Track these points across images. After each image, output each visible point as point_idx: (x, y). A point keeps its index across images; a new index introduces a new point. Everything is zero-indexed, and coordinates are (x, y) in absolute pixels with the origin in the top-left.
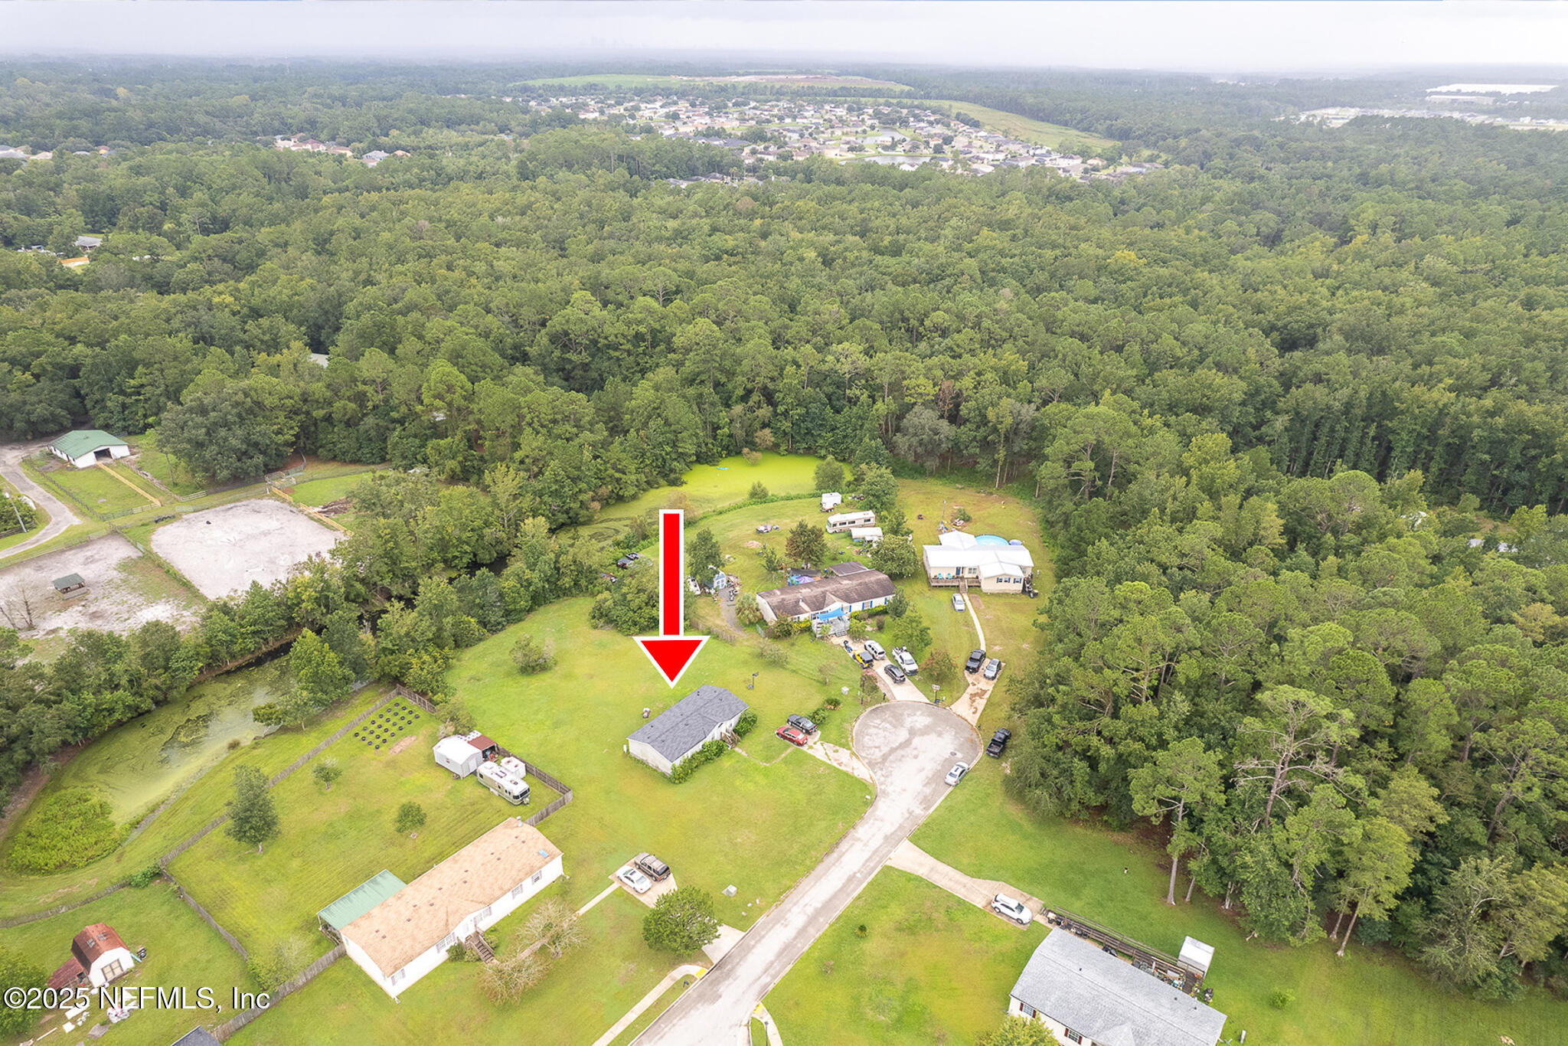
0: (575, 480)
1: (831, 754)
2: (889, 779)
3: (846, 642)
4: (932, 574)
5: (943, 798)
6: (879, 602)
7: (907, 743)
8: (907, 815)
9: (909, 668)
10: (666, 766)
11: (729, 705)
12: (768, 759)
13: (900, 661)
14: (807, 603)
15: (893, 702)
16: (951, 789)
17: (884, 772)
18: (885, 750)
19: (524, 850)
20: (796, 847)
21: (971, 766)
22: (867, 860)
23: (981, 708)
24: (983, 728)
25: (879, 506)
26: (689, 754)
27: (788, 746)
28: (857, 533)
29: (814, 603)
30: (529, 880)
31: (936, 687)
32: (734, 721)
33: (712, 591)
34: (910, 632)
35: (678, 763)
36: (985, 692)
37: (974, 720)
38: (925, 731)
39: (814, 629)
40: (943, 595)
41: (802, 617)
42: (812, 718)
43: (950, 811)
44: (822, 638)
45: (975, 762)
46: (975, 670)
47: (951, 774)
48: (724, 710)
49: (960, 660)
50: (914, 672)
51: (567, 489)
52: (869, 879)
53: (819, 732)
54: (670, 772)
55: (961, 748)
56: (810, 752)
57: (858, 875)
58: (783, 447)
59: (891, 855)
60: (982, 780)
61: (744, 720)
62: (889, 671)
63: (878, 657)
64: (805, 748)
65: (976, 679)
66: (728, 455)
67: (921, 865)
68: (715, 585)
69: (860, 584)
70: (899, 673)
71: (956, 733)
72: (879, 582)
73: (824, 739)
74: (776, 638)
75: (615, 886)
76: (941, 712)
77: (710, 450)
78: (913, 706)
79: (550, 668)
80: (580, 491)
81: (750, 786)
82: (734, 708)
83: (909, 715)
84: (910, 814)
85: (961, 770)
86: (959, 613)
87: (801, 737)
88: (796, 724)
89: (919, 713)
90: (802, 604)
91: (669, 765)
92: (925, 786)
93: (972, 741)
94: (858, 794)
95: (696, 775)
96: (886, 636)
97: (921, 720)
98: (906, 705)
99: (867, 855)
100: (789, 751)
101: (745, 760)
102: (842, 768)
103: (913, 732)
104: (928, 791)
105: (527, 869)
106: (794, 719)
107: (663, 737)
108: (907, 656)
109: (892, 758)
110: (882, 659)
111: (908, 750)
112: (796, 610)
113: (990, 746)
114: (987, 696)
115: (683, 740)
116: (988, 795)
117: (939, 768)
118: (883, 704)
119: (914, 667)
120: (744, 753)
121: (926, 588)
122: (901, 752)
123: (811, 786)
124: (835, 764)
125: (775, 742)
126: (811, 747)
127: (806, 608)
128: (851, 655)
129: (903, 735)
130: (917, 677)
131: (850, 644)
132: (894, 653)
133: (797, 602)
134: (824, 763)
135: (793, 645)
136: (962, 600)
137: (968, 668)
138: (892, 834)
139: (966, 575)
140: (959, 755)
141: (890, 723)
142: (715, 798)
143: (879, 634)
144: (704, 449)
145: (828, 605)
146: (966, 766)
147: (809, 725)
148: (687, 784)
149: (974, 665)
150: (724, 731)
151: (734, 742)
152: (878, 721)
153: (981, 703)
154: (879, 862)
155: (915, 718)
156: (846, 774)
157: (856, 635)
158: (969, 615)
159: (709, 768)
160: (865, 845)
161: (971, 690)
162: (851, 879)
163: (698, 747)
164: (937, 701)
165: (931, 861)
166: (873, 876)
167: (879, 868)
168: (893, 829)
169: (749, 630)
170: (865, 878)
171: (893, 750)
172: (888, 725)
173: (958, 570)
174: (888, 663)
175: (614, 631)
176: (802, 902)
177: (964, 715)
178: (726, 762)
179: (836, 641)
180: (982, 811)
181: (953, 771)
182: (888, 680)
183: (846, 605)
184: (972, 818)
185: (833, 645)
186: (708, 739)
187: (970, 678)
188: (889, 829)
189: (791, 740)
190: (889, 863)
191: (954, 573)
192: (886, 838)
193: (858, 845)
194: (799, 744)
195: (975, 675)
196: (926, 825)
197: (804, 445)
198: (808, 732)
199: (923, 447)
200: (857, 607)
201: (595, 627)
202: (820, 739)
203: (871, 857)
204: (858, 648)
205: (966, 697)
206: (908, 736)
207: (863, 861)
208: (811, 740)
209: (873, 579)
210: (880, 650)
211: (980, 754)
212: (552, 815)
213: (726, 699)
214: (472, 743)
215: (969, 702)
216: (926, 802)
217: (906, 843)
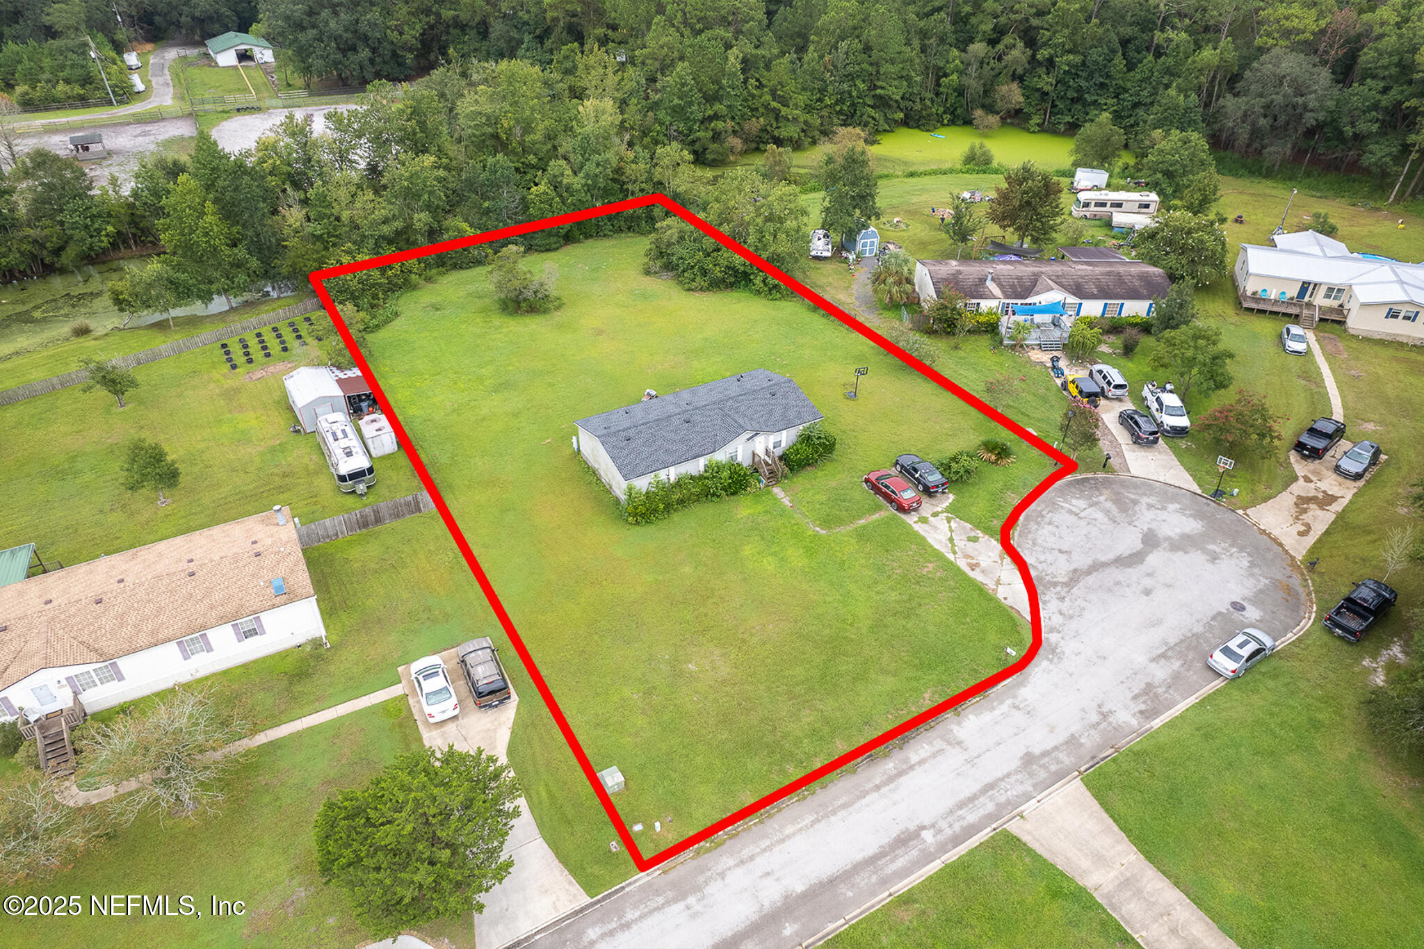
0: (711, 99)
1: (961, 543)
2: (1074, 624)
3: (1054, 360)
4: (1250, 287)
5: (1192, 700)
6: (1137, 309)
7: (1134, 559)
8: (1095, 718)
9: (1170, 421)
10: (619, 486)
11: (786, 407)
12: (827, 522)
13: (1154, 406)
14: (1000, 285)
15: (1122, 475)
16: (1218, 684)
17: (1065, 606)
18: (1083, 561)
19: (250, 569)
20: (808, 717)
21: (1281, 644)
22: (961, 805)
23: (1319, 529)
24: (1321, 567)
25: (1169, 190)
26: (671, 474)
27: (878, 508)
28: (1119, 218)
29: (1013, 286)
30: (227, 631)
31: (1225, 463)
32: (785, 438)
33: (852, 257)
34: (1190, 353)
35: (643, 484)
36: (1332, 499)
37: (1299, 548)
38: (1182, 544)
39: (1003, 330)
40: (1266, 327)
41: (985, 305)
42: (945, 467)
43: (1207, 737)
44: (1013, 347)
45: (1291, 637)
46: (1316, 454)
47: (1227, 652)
48: (770, 413)
49: (1287, 430)
50: (1179, 432)
51: (695, 108)
52: (953, 855)
53: (951, 497)
54: (623, 498)
55: (1258, 599)
56: (918, 528)
57: (927, 835)
58: (1036, 120)
59: (1028, 807)
60: (1302, 684)
61: (806, 439)
62: (1127, 420)
63: (1112, 392)
64: (911, 519)
65: (1315, 473)
66: (952, 122)
67: (1099, 859)
68: (859, 247)
69: (1109, 274)
70: (1147, 426)
71: (1252, 564)
72: (1144, 277)
73: (955, 511)
74: (931, 332)
75: (397, 690)
76: (1223, 515)
77: (925, 108)
78: (1168, 493)
79: (546, 311)
80: (716, 115)
81: (769, 564)
82: (792, 414)
83: (1150, 506)
84: (1105, 716)
85: (1253, 646)
86: (1292, 357)
87: (908, 495)
88: (909, 471)
89: (1173, 507)
90: (989, 283)
91: (624, 485)
92: (1154, 660)
93: (1289, 590)
94: (992, 638)
95: (676, 517)
96: (1135, 366)
97: (1175, 522)
98: (1146, 486)
99: (969, 787)
100: (876, 517)
101: (782, 513)
102: (976, 575)
103: (1150, 541)
104: (1161, 673)
105: (230, 608)
106: (907, 461)
107: (631, 433)
108: (1172, 400)
109: (1091, 580)
110: (1119, 399)
111: (1133, 573)
112: (977, 290)
113: (1338, 612)
114: (1337, 507)
115: (667, 445)
116: (1316, 725)
117: (1198, 629)
118: (1100, 475)
119: (1183, 422)
120: (787, 502)
121: (1230, 311)
122: (1114, 574)
123: (894, 596)
124: (962, 564)
125: (857, 495)
126: (924, 520)
127: (996, 290)
128: (1059, 382)
129: (1129, 541)
130: (1183, 444)
131: (1062, 364)
132: (1146, 392)
133: (982, 281)
134: (939, 556)
135: (956, 348)
136: (1302, 339)
137: (1300, 447)
138: (1045, 754)
139: (1320, 300)
140: (1252, 613)
141: (1107, 512)
142: (687, 569)
143: (1122, 361)
144: (918, 107)
145: (1038, 293)
146: (1268, 642)
147: (934, 478)
148: (650, 529)
149: (1319, 444)
150: (761, 452)
151: (773, 477)
152: (1081, 503)
153: (1321, 520)
154: (991, 818)
155: (1163, 515)
156: (980, 590)
157: (1078, 350)
158: (1314, 362)
159: (704, 512)
160: (970, 762)
161: (1299, 488)
162: (904, 840)
163: (697, 467)
164: (1218, 494)
165: (1127, 856)
166: (963, 849)
167: (984, 835)
168: (1049, 745)
169: (887, 314)
170: (943, 848)
171: (1096, 567)
172: (1099, 515)
173: (1305, 286)
174: (1129, 406)
175: (672, 283)
176: (761, 863)
177: (1276, 533)
178: (744, 509)
179: (1036, 355)
180: (1296, 761)
181: (1233, 645)
182: (1122, 436)
183: (1072, 299)
184: (1266, 773)
185: (1029, 361)
186: (721, 456)
187: (1300, 467)
188: (1039, 740)
189: (887, 497)
190: (1014, 827)
191: (1293, 292)
192: (1029, 760)
193: (954, 758)
194: (901, 509)
195: (1314, 465)
196: (1137, 755)
197: (1068, 119)
198: (929, 491)
199: (1270, 120)
200: (1093, 308)
201: (647, 273)
202: (947, 510)
203: (972, 799)
204: (1073, 373)
205: (1286, 500)
206: (1139, 546)
207: (950, 802)
208: (927, 507)
209: (1134, 270)
210: (1119, 380)
211: (1307, 624)
212: (389, 525)
213: (785, 396)
214: (340, 382)
215: (1294, 510)
216: (1150, 698)
217: (1074, 788)
